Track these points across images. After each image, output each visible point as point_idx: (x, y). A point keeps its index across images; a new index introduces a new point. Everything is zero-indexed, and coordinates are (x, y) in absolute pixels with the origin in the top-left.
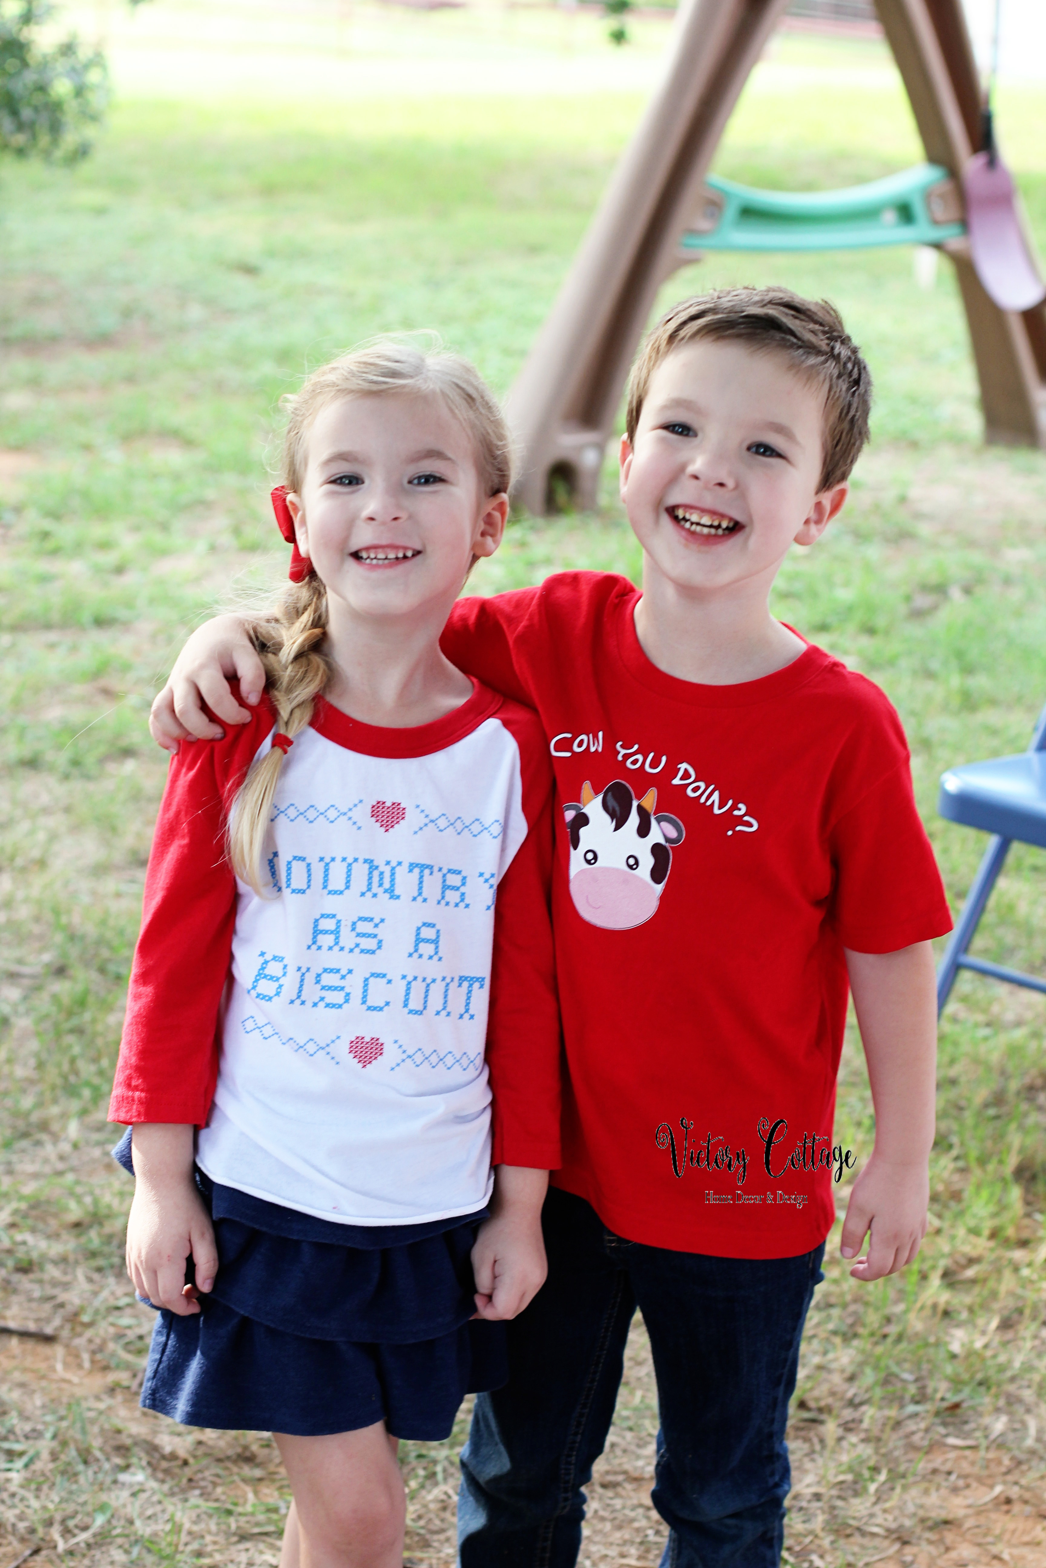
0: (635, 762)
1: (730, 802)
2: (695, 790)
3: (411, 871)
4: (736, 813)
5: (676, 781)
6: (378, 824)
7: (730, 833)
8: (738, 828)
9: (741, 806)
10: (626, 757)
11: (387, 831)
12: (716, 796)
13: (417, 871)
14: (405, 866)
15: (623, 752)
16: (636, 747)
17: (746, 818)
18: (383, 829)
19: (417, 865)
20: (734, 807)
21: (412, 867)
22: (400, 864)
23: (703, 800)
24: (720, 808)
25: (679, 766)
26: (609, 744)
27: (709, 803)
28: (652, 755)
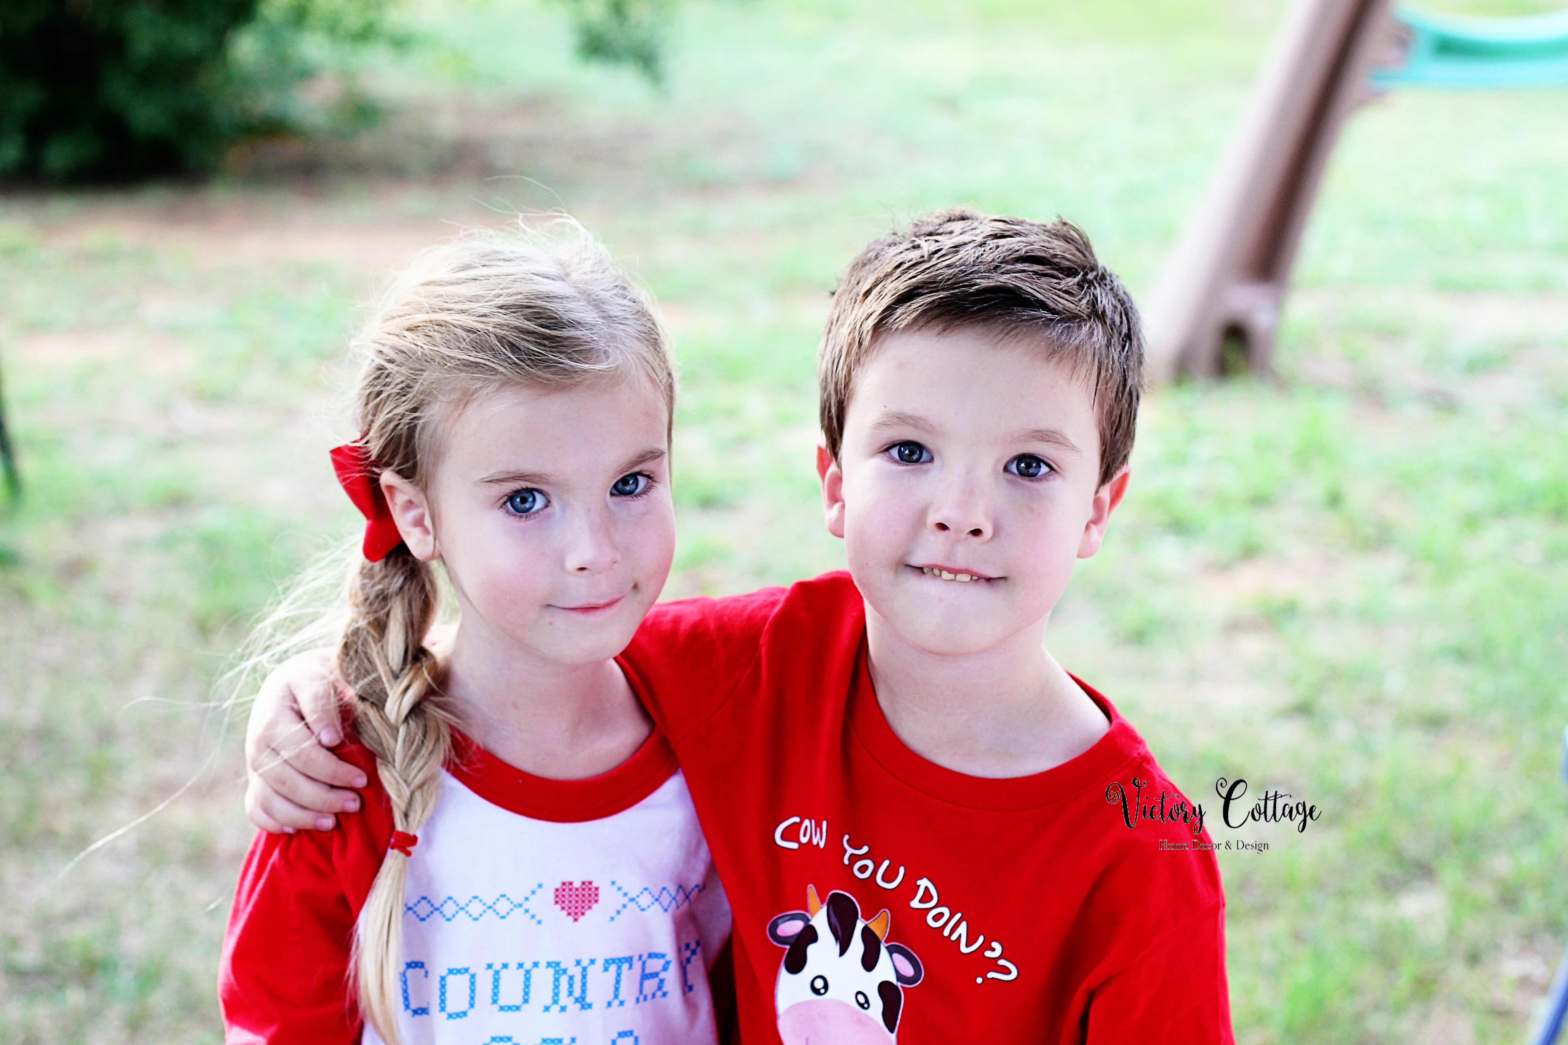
0: (863, 869)
1: (981, 939)
2: (937, 918)
3: (606, 969)
4: (988, 954)
5: (915, 904)
6: (565, 913)
7: (979, 980)
8: (991, 975)
9: (995, 945)
10: (854, 858)
11: (576, 920)
12: (963, 929)
13: (613, 968)
14: (600, 963)
15: (850, 851)
16: (865, 849)
17: (1002, 962)
18: (571, 918)
19: (613, 961)
20: (987, 946)
21: (608, 963)
22: (592, 962)
23: (946, 933)
24: (967, 946)
25: (919, 883)
26: (834, 839)
27: (954, 937)
28: (886, 863)
